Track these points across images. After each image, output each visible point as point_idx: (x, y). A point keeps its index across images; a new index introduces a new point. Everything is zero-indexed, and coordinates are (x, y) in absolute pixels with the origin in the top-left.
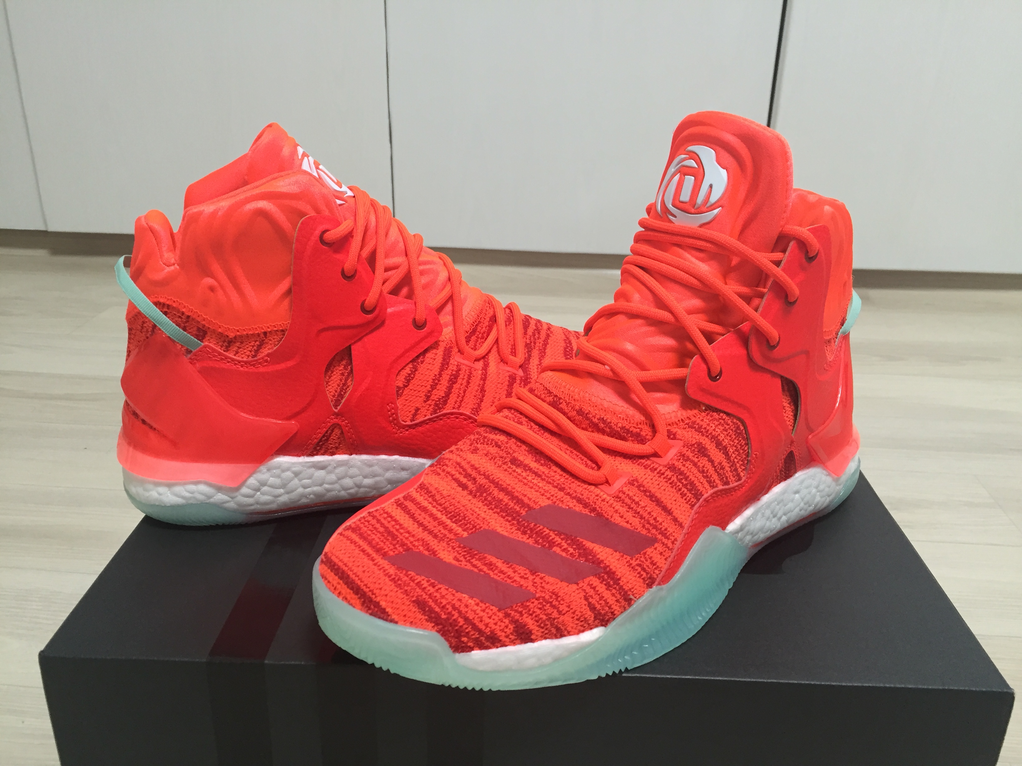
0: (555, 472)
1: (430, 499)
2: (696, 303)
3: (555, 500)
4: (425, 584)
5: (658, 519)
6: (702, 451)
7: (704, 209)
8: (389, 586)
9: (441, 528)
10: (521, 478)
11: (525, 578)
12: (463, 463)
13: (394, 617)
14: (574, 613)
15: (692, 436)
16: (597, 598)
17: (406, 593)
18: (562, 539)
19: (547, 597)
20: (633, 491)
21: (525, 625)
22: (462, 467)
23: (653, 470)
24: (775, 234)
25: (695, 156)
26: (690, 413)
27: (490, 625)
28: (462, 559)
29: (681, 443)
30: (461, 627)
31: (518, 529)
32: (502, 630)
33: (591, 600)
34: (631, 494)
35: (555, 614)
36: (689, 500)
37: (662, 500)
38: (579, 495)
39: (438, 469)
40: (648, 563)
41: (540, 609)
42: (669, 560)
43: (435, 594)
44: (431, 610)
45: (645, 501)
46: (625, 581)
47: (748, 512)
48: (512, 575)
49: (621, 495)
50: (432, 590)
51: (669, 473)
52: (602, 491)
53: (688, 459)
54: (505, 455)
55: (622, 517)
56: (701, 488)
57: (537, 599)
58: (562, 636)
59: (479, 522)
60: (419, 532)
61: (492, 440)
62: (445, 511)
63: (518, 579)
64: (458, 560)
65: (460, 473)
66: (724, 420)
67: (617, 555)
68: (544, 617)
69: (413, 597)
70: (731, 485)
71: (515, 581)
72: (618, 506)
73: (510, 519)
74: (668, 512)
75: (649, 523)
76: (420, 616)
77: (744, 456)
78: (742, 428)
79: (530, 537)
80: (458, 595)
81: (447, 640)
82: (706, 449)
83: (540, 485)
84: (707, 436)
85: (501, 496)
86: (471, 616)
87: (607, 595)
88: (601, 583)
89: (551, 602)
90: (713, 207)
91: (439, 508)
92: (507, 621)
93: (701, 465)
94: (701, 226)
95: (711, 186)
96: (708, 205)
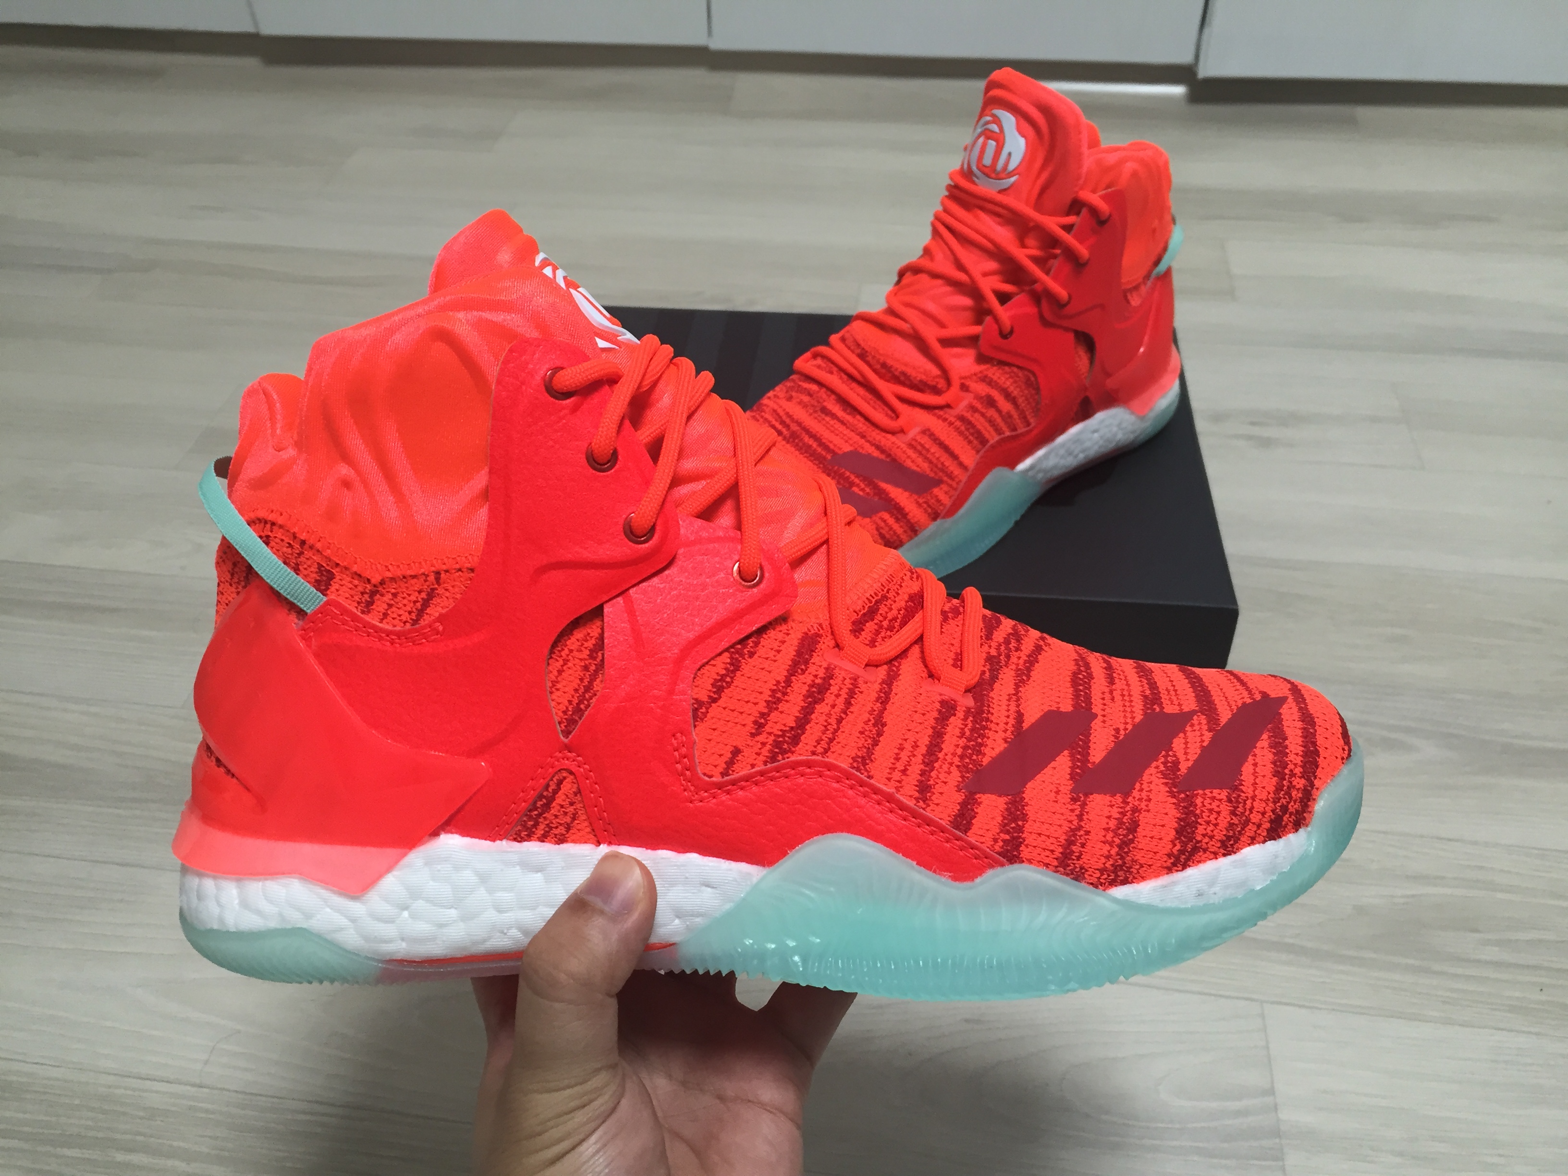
0: (859, 421)
2: (993, 265)
3: (856, 446)
5: (945, 463)
6: (990, 402)
7: (1003, 175)
10: (828, 426)
12: (780, 411)
15: (982, 389)
16: (887, 529)
18: (861, 481)
20: (925, 440)
22: (778, 414)
23: (945, 420)
24: (1068, 201)
25: (997, 121)
26: (983, 367)
29: (973, 395)
33: (881, 531)
34: (922, 442)
36: (975, 447)
37: (950, 447)
38: (877, 442)
39: (757, 416)
40: (933, 501)
42: (953, 498)
45: (934, 449)
46: (912, 515)
47: (1040, 453)
49: (913, 443)
51: (958, 423)
52: (898, 439)
53: (977, 410)
54: (816, 404)
55: (913, 462)
56: (987, 435)
61: (806, 389)
65: (776, 420)
66: (1015, 373)
67: (907, 494)
70: (1020, 431)
72: (910, 452)
73: (817, 463)
74: (955, 457)
75: (936, 466)
77: (1034, 405)
78: (1032, 379)
82: (995, 401)
83: (845, 432)
84: (997, 389)
85: (811, 442)
87: (896, 527)
88: (891, 517)
90: (1011, 175)
93: (989, 415)
94: (1000, 192)
95: (1010, 154)
96: (1006, 172)
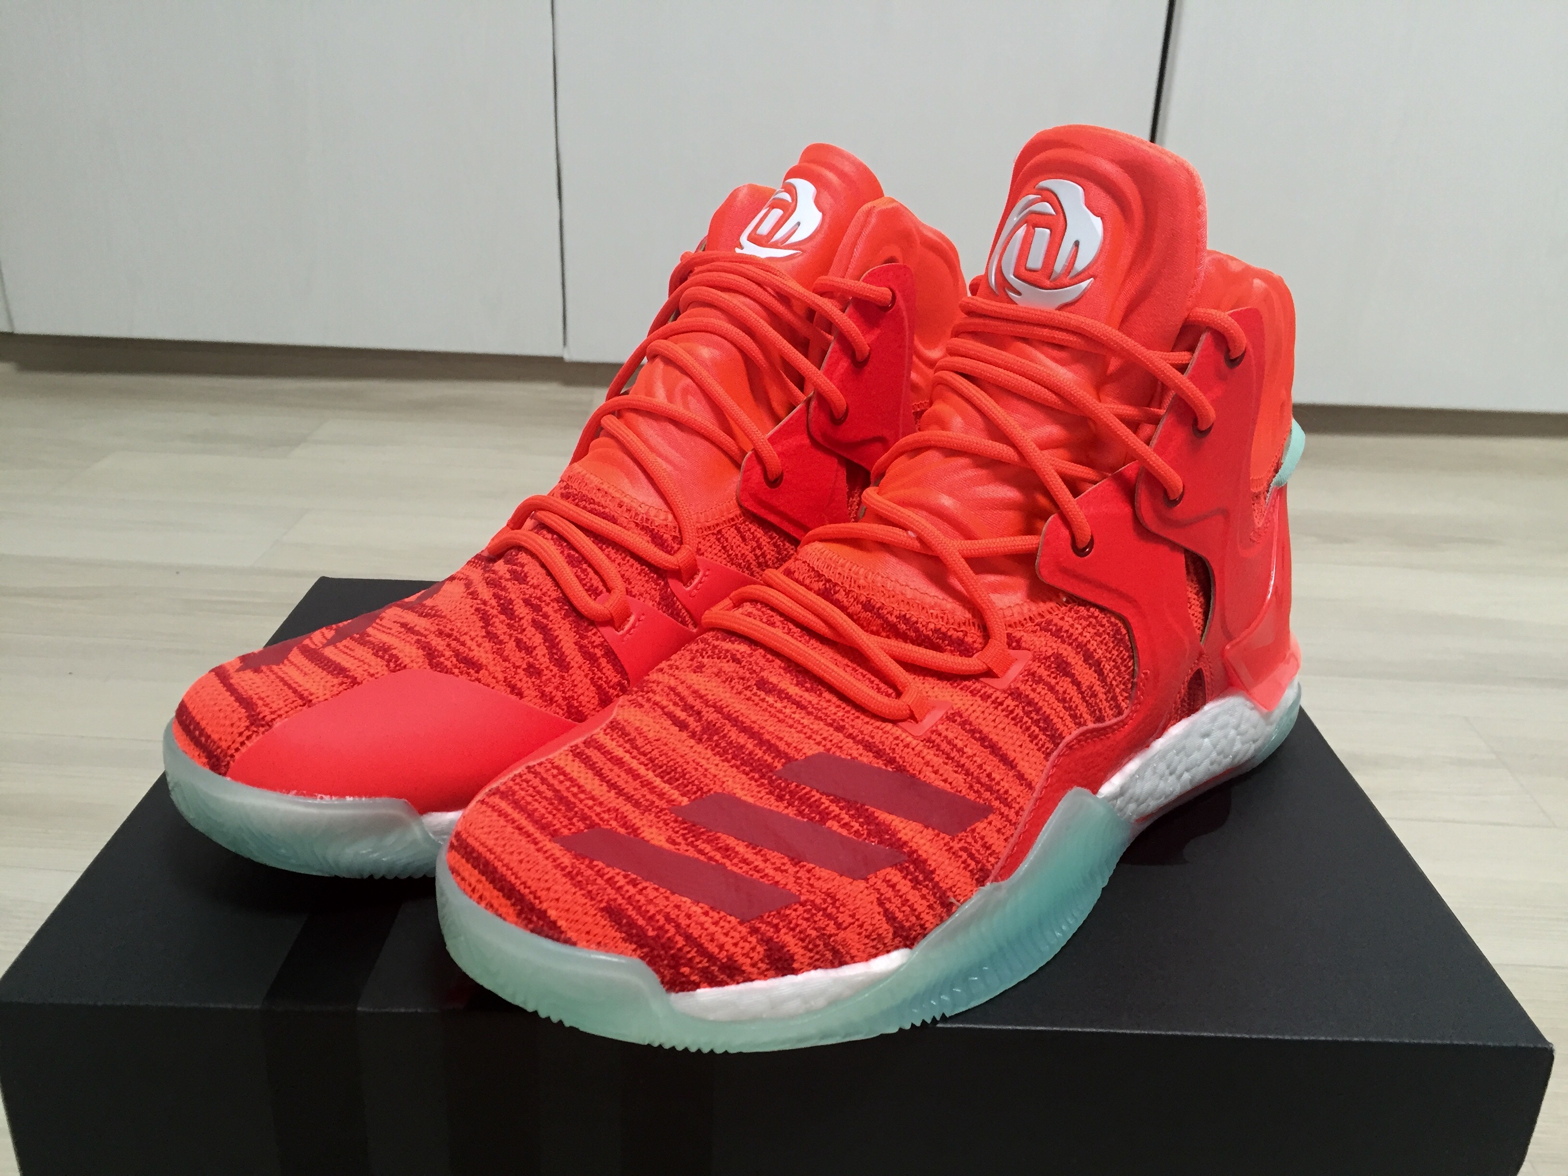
0: (829, 701)
1: (628, 746)
2: (1052, 430)
3: (829, 745)
4: (621, 881)
5: (993, 775)
6: (1062, 667)
7: (1066, 280)
8: (562, 886)
9: (645, 791)
10: (773, 710)
11: (782, 871)
12: (681, 689)
13: (570, 934)
14: (861, 926)
15: (1046, 644)
16: (898, 901)
17: (590, 895)
18: (841, 809)
19: (818, 901)
20: (953, 732)
21: (783, 947)
22: (678, 694)
23: (985, 697)
24: (1176, 322)
25: (1051, 197)
26: (1043, 607)
27: (726, 947)
28: (680, 840)
29: (1030, 655)
30: (680, 949)
31: (771, 793)
32: (746, 955)
33: (888, 905)
34: (951, 736)
35: (831, 929)
36: (1043, 746)
37: (1000, 744)
38: (867, 738)
39: (640, 699)
40: (978, 846)
41: (807, 920)
42: (1012, 841)
43: (638, 897)
44: (632, 924)
45: (973, 748)
46: (942, 873)
47: (1132, 766)
48: (762, 865)
49: (934, 737)
50: (632, 890)
51: (1009, 702)
52: (904, 731)
53: (1040, 680)
54: (748, 675)
55: (936, 772)
56: (1060, 726)
57: (803, 904)
58: (842, 963)
59: (707, 781)
60: (611, 798)
61: (727, 651)
62: (652, 763)
63: (770, 871)
64: (674, 843)
65: (675, 704)
66: (1096, 618)
67: (929, 833)
68: (814, 934)
69: (601, 901)
70: (1108, 723)
71: (766, 875)
72: (930, 754)
73: (757, 776)
74: (1011, 764)
75: (979, 781)
76: (612, 933)
77: (1127, 677)
78: (1124, 631)
79: (790, 804)
80: (676, 899)
81: (657, 971)
82: (1068, 664)
83: (805, 722)
84: (1070, 644)
85: (742, 739)
86: (695, 932)
87: (914, 897)
88: (905, 878)
89: (825, 909)
90: (1080, 277)
91: (643, 759)
92: (753, 940)
93: (1061, 690)
94: (1062, 308)
95: (1077, 244)
96: (1073, 274)
